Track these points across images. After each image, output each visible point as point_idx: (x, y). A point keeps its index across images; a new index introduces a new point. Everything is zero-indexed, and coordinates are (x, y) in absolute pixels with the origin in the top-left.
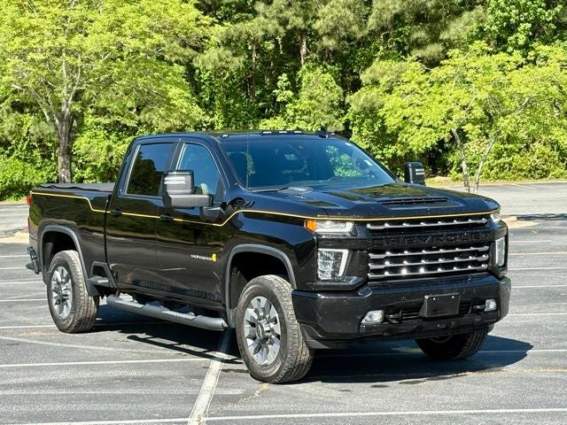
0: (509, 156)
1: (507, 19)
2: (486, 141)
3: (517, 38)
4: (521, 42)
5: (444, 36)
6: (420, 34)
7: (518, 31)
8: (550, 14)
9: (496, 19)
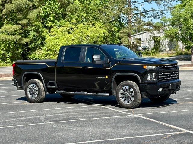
0: (50, 56)
1: (47, 12)
2: (41, 51)
3: (50, 18)
4: (52, 20)
5: (28, 17)
6: (20, 16)
7: (51, 16)
8: (60, 11)
9: (44, 12)
